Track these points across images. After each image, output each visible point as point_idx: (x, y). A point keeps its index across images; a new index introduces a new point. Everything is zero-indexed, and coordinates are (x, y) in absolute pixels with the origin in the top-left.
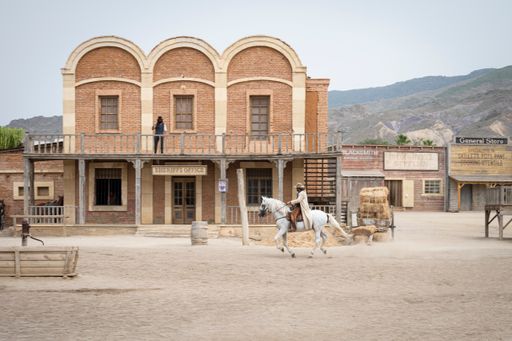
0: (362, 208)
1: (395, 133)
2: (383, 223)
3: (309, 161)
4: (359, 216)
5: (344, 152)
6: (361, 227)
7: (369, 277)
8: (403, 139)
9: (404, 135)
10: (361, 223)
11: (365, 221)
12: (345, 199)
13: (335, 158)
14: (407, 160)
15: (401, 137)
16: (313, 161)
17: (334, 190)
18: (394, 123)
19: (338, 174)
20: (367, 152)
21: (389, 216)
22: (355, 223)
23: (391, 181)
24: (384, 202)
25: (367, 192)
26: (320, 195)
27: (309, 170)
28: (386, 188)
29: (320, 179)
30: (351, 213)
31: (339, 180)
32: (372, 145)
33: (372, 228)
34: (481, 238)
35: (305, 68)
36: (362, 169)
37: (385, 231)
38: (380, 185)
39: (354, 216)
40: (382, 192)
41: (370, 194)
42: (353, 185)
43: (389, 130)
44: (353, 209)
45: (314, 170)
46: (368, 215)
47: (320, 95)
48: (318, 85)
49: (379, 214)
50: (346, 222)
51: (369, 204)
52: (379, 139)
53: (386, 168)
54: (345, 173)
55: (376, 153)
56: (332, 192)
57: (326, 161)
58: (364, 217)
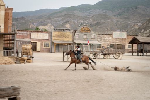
0: (23, 51)
1: (35, 26)
2: (30, 56)
3: (5, 35)
4: (22, 54)
5: (17, 32)
6: (22, 58)
7: (24, 74)
8: (37, 29)
9: (38, 27)
10: (22, 56)
11: (24, 56)
12: (18, 48)
13: (14, 35)
14: (39, 36)
15: (37, 28)
16: (7, 35)
17: (13, 45)
18: (35, 23)
19: (15, 40)
20: (25, 33)
21: (32, 54)
22: (20, 56)
23: (33, 42)
24: (30, 49)
25: (25, 46)
26: (9, 47)
27: (5, 38)
28: (31, 45)
29: (9, 41)
30: (19, 53)
31: (15, 42)
32: (27, 30)
33: (26, 58)
34: (61, 62)
35: (5, 4)
36: (24, 38)
37: (30, 59)
38: (29, 44)
39: (20, 54)
40: (30, 46)
41: (26, 47)
42: (20, 43)
43: (33, 26)
44: (20, 51)
45: (7, 38)
46: (25, 54)
47: (10, 13)
48: (9, 10)
49: (28, 54)
50: (17, 56)
51: (25, 50)
52: (30, 29)
53: (31, 38)
54: (17, 40)
55: (28, 33)
56: (13, 46)
57: (11, 35)
58: (24, 54)
